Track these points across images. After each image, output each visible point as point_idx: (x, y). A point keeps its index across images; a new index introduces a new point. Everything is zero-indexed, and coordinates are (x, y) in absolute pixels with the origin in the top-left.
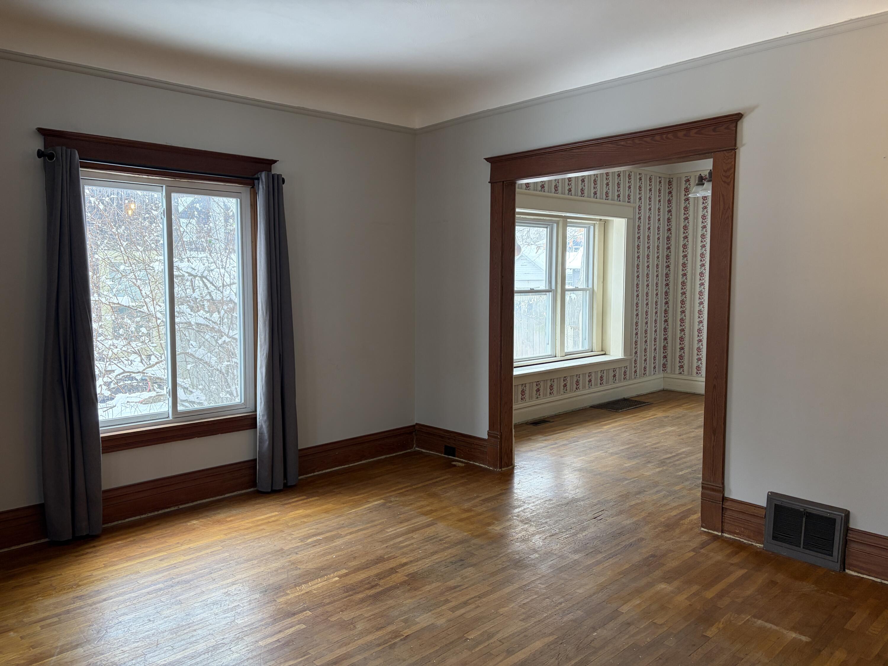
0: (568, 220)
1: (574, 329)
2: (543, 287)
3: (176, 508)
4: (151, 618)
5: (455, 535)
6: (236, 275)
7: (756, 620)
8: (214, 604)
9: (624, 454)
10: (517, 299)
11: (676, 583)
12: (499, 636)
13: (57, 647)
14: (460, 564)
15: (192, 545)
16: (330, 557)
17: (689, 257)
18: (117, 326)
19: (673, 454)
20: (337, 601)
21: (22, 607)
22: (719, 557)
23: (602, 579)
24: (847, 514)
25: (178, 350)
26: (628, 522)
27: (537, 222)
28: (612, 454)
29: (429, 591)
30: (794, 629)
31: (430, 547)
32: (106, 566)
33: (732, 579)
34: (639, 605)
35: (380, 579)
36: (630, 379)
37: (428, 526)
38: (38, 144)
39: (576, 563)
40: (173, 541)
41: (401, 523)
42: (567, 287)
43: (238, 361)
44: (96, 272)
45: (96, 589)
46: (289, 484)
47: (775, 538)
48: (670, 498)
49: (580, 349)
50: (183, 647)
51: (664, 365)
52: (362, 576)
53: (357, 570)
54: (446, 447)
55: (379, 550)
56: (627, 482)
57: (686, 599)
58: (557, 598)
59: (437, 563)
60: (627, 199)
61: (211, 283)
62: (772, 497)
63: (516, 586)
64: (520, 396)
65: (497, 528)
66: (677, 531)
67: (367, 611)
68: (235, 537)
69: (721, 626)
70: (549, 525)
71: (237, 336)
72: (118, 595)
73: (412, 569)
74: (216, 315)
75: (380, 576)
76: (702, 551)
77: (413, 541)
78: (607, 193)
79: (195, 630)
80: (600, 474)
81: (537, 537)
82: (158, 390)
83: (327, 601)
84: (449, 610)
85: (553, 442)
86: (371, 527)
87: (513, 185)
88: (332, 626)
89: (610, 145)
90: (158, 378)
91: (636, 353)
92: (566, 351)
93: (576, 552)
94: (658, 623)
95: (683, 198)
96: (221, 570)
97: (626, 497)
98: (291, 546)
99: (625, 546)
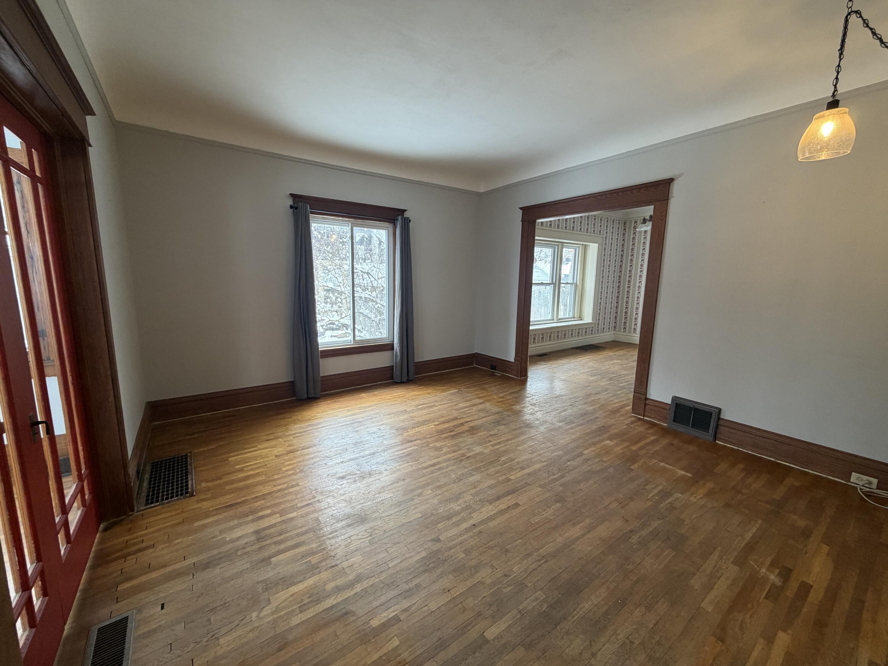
0: (564, 244)
1: (565, 306)
2: (548, 282)
3: (354, 387)
4: (343, 437)
5: (495, 409)
6: (385, 272)
7: (660, 463)
8: (373, 433)
9: (589, 373)
10: (534, 288)
11: (615, 441)
12: (517, 460)
13: (300, 447)
14: (497, 423)
15: (362, 405)
16: (430, 415)
17: (634, 266)
18: (327, 298)
19: (618, 375)
20: (433, 437)
21: (284, 428)
22: (641, 429)
23: (574, 436)
24: (720, 410)
25: (356, 311)
26: (591, 408)
27: (547, 245)
28: (583, 373)
29: (481, 436)
30: (682, 469)
31: (482, 414)
32: (322, 412)
33: (648, 441)
34: (594, 451)
35: (455, 428)
36: (595, 334)
37: (481, 404)
38: (290, 202)
39: (560, 427)
40: (353, 402)
41: (467, 401)
42: (562, 282)
43: (385, 317)
44: (316, 270)
45: (318, 422)
46: (410, 379)
47: (674, 421)
48: (615, 398)
49: (567, 316)
50: (359, 452)
51: (615, 327)
52: (446, 426)
53: (444, 422)
54: (491, 365)
55: (455, 414)
56: (590, 388)
57: (621, 449)
58: (549, 444)
59: (485, 422)
60: (599, 232)
61: (372, 276)
62: (674, 399)
63: (527, 436)
64: (532, 340)
65: (517, 407)
66: (618, 415)
67: (449, 443)
68: (383, 403)
69: (640, 464)
70: (546, 407)
71: (385, 304)
72: (328, 426)
73: (472, 424)
74: (374, 293)
75: (455, 427)
76: (632, 425)
77: (473, 411)
78: (587, 229)
79: (364, 445)
80: (575, 383)
81: (539, 413)
82: (346, 330)
83: (428, 436)
84: (491, 445)
85: (549, 366)
86: (451, 402)
87: (535, 222)
88: (431, 448)
89: (592, 199)
90: (346, 324)
91: (599, 319)
92: (559, 317)
93: (560, 422)
94: (604, 460)
95: (632, 232)
96: (376, 418)
97: (589, 395)
98: (410, 409)
99: (588, 421)
